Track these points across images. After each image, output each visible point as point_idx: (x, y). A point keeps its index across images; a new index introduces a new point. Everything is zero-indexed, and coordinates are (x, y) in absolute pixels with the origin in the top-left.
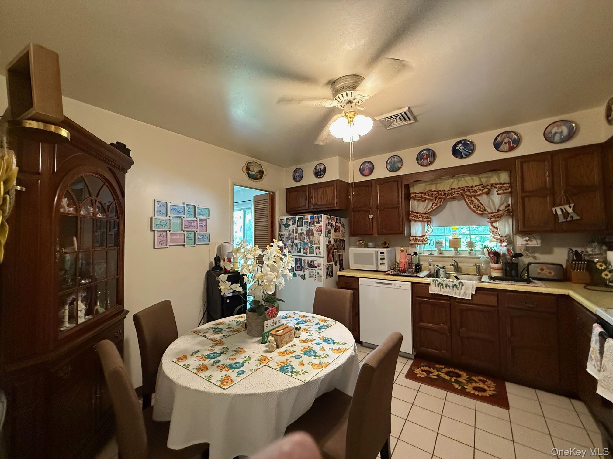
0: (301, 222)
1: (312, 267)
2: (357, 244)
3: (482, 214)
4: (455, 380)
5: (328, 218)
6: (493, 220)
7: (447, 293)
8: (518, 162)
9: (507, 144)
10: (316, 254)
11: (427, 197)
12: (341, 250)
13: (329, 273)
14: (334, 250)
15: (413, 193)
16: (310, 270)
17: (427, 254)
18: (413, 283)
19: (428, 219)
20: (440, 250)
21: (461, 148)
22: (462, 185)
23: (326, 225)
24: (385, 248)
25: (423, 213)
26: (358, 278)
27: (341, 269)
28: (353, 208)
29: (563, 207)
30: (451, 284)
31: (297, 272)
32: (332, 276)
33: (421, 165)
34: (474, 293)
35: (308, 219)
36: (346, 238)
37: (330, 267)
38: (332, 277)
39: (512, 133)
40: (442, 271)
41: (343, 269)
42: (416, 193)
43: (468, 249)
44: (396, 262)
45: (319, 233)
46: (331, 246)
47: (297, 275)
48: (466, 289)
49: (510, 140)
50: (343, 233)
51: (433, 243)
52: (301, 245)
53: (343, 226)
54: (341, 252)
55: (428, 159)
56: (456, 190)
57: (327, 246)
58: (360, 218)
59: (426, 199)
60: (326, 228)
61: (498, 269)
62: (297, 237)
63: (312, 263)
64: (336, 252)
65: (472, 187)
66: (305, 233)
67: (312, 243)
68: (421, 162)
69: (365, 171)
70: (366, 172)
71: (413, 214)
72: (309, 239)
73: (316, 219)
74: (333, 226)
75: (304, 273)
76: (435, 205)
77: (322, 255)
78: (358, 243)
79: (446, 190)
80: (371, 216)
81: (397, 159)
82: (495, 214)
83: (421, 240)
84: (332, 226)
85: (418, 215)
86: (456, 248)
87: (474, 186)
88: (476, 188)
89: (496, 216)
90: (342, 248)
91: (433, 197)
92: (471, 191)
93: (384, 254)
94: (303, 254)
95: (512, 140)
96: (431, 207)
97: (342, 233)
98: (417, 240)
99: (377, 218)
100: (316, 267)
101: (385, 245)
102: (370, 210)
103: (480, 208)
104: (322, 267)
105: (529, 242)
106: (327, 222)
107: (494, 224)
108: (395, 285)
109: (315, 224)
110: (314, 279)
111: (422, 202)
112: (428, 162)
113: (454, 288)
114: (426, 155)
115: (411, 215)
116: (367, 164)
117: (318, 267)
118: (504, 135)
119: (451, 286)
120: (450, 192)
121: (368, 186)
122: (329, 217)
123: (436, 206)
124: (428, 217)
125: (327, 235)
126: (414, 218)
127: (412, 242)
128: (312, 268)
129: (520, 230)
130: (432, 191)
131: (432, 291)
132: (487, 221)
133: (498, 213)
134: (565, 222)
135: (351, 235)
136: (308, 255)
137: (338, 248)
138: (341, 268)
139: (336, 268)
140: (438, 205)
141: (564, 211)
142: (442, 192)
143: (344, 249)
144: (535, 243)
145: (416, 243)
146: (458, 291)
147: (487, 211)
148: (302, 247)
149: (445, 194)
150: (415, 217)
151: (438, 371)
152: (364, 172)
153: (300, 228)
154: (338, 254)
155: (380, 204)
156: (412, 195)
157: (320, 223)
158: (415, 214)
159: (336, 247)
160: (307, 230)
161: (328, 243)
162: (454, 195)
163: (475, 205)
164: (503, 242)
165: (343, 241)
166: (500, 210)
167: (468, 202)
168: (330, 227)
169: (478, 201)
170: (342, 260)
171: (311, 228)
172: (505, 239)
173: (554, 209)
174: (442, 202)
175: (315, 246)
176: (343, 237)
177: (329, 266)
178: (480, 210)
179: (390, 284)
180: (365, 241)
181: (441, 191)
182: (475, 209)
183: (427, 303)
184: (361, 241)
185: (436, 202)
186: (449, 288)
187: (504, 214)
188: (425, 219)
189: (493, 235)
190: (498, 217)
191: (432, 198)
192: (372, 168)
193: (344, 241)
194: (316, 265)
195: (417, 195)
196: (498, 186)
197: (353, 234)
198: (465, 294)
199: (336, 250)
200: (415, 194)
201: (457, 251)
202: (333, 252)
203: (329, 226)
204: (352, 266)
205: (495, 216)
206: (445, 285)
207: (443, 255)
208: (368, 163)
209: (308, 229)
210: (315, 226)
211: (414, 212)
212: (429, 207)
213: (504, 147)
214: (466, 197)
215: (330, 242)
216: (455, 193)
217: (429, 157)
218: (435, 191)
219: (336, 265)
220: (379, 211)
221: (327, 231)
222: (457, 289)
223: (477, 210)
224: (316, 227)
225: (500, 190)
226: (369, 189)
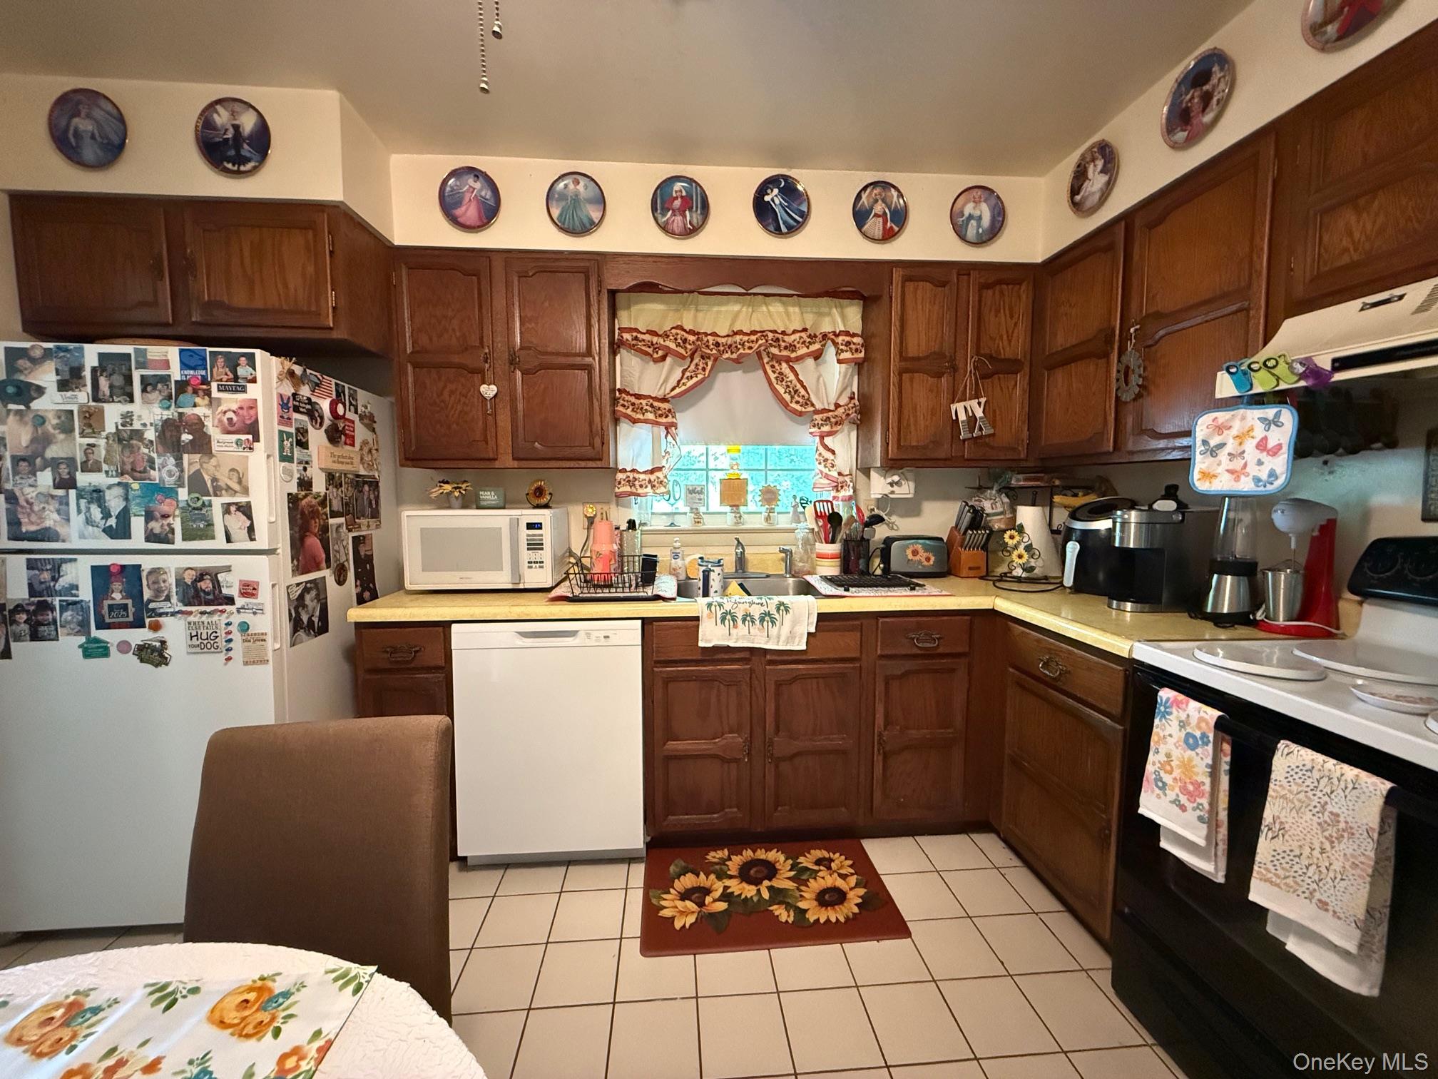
0: (118, 380)
1: (208, 603)
2: (433, 495)
3: (800, 414)
4: (770, 888)
5: (291, 374)
6: (826, 428)
7: (749, 642)
8: (897, 275)
9: (880, 220)
10: (229, 540)
11: (673, 346)
12: (363, 521)
13: (305, 618)
14: (332, 521)
15: (630, 330)
16: (191, 618)
17: (659, 524)
18: (646, 622)
19: (670, 419)
20: (695, 511)
21: (777, 201)
22: (760, 324)
23: (284, 405)
24: (538, 507)
25: (656, 399)
26: (446, 626)
27: (367, 595)
28: (412, 353)
29: (968, 404)
30: (756, 612)
31: (111, 637)
32: (324, 629)
33: (665, 228)
34: (813, 630)
35: (167, 364)
36: (385, 472)
37: (313, 593)
38: (326, 630)
39: (893, 190)
40: (716, 573)
41: (374, 596)
42: (636, 330)
43: (763, 509)
44: (571, 554)
45: (244, 437)
46: (314, 502)
47: (113, 650)
48: (795, 623)
49: (887, 211)
50: (370, 451)
51: (680, 492)
52: (126, 499)
53: (369, 421)
54: (364, 528)
55: (687, 212)
56: (746, 338)
57: (293, 500)
58: (446, 393)
59: (668, 352)
60: (284, 420)
61: (833, 557)
62: (102, 453)
63: (206, 585)
64: (339, 526)
65: (784, 333)
66: (150, 435)
67: (197, 485)
68: (665, 219)
69: (463, 209)
70: (469, 212)
71: (627, 398)
72: (179, 464)
73: (221, 371)
74: (322, 418)
75: (160, 634)
76: (692, 377)
77: (262, 542)
78: (436, 492)
79: (721, 335)
80: (489, 391)
81: (586, 187)
82: (831, 413)
83: (650, 481)
84: (313, 413)
85: (644, 402)
86: (737, 506)
87: (789, 331)
88: (793, 337)
89: (833, 420)
90: (369, 511)
91: (686, 348)
92: (783, 344)
93: (541, 528)
94: (148, 540)
95: (890, 211)
96: (679, 382)
97: (366, 449)
98: (637, 483)
99: (513, 399)
100: (230, 600)
101: (538, 498)
102: (487, 366)
103: (799, 396)
104: (265, 596)
105: (896, 488)
106: (288, 390)
107: (828, 441)
108: (588, 635)
109: (215, 394)
110: (222, 657)
111: (652, 363)
112: (685, 225)
113: (765, 623)
114: (682, 197)
115: (622, 402)
116: (471, 181)
117: (240, 602)
118: (875, 192)
119: (757, 617)
120: (730, 340)
121: (477, 274)
122: (298, 370)
123: (695, 380)
124: (670, 411)
125: (287, 452)
126: (629, 411)
127: (622, 489)
128: (209, 608)
129: (890, 456)
130: (685, 331)
131: (707, 641)
132: (811, 433)
133: (836, 413)
134: (969, 439)
135: (407, 459)
136: (179, 544)
137: (351, 511)
138: (363, 591)
139: (339, 594)
140: (700, 377)
141: (971, 414)
142: (710, 338)
143: (375, 514)
144: (906, 490)
145: (635, 491)
146: (774, 631)
147: (813, 405)
148: (134, 509)
149: (717, 344)
150: (633, 410)
151: (719, 878)
152: (458, 212)
153: (113, 414)
154: (351, 535)
155: (522, 348)
156: (627, 336)
157: (244, 390)
158: (633, 399)
159: (337, 505)
160: (166, 423)
161: (294, 490)
162: (741, 351)
163: (788, 386)
164: (842, 487)
165: (370, 484)
166: (840, 406)
167: (772, 376)
168: (305, 418)
169: (796, 375)
170: (370, 559)
171: (188, 411)
172: (848, 479)
173: (953, 407)
174: (709, 367)
175: (217, 503)
176: (370, 467)
177: (306, 590)
178: (797, 402)
179: (572, 634)
180: (464, 486)
181: (706, 334)
182: (787, 397)
183: (687, 678)
184: (447, 483)
185: (692, 367)
186: (753, 622)
187: (848, 415)
188: (661, 416)
189: (826, 471)
190: (836, 423)
191: (683, 351)
192: (491, 203)
193: (375, 485)
194: (234, 592)
195: (641, 336)
196: (840, 340)
197: (412, 456)
198: (792, 636)
199: (342, 520)
200: (635, 334)
201: (739, 513)
202: (325, 529)
203: (296, 410)
204: (415, 577)
205: (830, 420)
206: (740, 617)
207: (704, 527)
208: (476, 176)
209: (171, 413)
210: (212, 403)
211: (628, 393)
212: (672, 382)
213: (874, 225)
214: (768, 363)
215: (305, 484)
216: (743, 345)
217: (691, 209)
218: (691, 332)
219: (340, 582)
220: (519, 374)
221: (289, 435)
222: (773, 623)
223: (791, 402)
224: (223, 408)
225: (847, 351)
226: (479, 283)
